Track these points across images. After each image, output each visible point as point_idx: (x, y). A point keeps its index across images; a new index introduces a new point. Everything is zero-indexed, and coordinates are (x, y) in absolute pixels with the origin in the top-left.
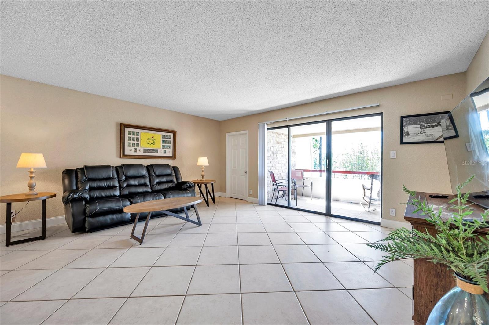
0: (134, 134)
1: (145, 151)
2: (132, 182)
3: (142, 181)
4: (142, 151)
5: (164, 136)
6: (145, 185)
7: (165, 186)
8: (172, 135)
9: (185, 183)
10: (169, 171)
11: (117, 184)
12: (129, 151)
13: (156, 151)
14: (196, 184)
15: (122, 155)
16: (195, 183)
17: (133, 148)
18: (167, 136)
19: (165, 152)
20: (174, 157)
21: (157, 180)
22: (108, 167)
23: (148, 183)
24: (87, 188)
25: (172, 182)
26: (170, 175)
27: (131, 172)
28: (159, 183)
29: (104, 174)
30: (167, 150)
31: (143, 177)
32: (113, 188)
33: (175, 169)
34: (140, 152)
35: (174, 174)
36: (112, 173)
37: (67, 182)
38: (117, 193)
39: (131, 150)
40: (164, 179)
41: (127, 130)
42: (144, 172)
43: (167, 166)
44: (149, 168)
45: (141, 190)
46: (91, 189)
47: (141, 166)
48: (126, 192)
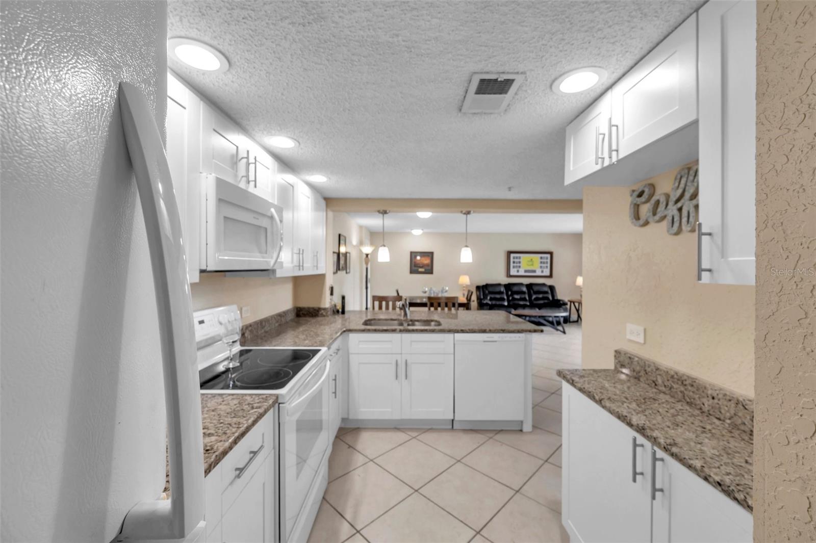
0: (517, 258)
1: (526, 271)
2: (517, 297)
3: (523, 296)
4: (523, 271)
5: (541, 258)
6: (524, 299)
7: (542, 302)
8: (549, 256)
9: (559, 301)
10: (546, 289)
11: (505, 297)
12: (513, 272)
13: (534, 271)
14: (572, 304)
15: (509, 275)
16: (571, 302)
17: (516, 270)
18: (544, 257)
19: (542, 272)
20: (551, 276)
21: (534, 297)
22: (499, 285)
23: (527, 298)
24: (489, 298)
25: (548, 298)
26: (546, 293)
27: (515, 289)
28: (537, 299)
29: (497, 289)
30: (545, 270)
31: (524, 293)
32: (503, 299)
33: (552, 288)
34: (522, 273)
35: (549, 292)
36: (503, 289)
37: (478, 293)
38: (506, 304)
39: (514, 271)
40: (541, 296)
41: (512, 255)
42: (524, 289)
43: (544, 285)
44: (529, 286)
45: (522, 303)
46: (491, 299)
47: (521, 284)
48: (511, 303)
